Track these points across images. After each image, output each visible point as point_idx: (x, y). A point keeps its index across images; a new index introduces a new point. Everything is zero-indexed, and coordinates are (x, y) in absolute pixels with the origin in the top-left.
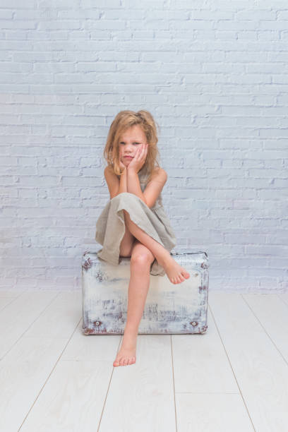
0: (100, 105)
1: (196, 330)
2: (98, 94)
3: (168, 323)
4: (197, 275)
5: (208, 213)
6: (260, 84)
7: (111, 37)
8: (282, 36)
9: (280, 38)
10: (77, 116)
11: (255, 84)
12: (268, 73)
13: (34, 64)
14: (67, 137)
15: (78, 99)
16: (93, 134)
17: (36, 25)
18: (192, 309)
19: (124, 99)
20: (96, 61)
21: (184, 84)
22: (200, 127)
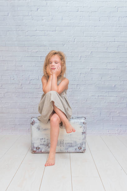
0: (38, 51)
1: (81, 151)
2: (37, 46)
3: (69, 148)
4: (81, 127)
5: (86, 100)
6: (110, 42)
7: (43, 20)
9: (119, 20)
10: (27, 56)
11: (108, 42)
12: (113, 37)
13: (8, 32)
14: (23, 66)
15: (28, 48)
16: (35, 65)
17: (8, 14)
18: (79, 142)
19: (48, 48)
20: (36, 31)
21: (76, 42)
22: (83, 61)
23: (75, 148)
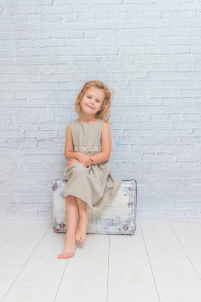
0: (53, 73)
1: (127, 232)
2: (52, 64)
4: (126, 195)
5: (141, 157)
6: (180, 54)
7: (61, 19)
8: (198, 15)
9: (196, 16)
10: (35, 82)
11: (177, 54)
12: (187, 45)
13: (1, 42)
14: (27, 99)
15: (36, 68)
16: (48, 96)
17: (2, 11)
19: (72, 68)
20: (49, 38)
21: (119, 55)
22: (133, 89)
23: (118, 227)
